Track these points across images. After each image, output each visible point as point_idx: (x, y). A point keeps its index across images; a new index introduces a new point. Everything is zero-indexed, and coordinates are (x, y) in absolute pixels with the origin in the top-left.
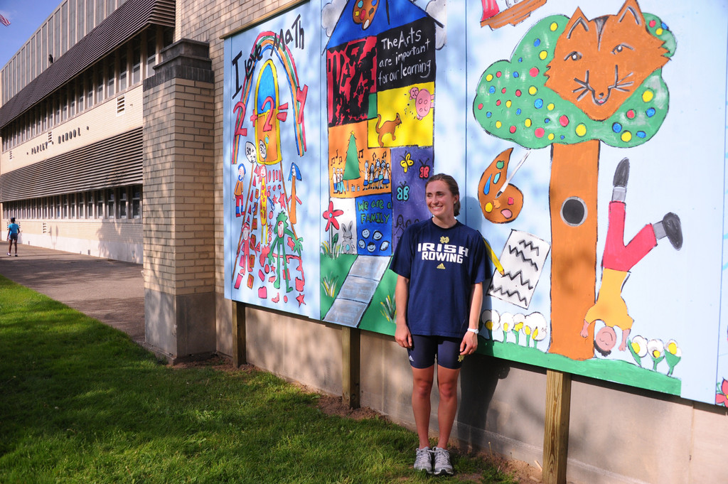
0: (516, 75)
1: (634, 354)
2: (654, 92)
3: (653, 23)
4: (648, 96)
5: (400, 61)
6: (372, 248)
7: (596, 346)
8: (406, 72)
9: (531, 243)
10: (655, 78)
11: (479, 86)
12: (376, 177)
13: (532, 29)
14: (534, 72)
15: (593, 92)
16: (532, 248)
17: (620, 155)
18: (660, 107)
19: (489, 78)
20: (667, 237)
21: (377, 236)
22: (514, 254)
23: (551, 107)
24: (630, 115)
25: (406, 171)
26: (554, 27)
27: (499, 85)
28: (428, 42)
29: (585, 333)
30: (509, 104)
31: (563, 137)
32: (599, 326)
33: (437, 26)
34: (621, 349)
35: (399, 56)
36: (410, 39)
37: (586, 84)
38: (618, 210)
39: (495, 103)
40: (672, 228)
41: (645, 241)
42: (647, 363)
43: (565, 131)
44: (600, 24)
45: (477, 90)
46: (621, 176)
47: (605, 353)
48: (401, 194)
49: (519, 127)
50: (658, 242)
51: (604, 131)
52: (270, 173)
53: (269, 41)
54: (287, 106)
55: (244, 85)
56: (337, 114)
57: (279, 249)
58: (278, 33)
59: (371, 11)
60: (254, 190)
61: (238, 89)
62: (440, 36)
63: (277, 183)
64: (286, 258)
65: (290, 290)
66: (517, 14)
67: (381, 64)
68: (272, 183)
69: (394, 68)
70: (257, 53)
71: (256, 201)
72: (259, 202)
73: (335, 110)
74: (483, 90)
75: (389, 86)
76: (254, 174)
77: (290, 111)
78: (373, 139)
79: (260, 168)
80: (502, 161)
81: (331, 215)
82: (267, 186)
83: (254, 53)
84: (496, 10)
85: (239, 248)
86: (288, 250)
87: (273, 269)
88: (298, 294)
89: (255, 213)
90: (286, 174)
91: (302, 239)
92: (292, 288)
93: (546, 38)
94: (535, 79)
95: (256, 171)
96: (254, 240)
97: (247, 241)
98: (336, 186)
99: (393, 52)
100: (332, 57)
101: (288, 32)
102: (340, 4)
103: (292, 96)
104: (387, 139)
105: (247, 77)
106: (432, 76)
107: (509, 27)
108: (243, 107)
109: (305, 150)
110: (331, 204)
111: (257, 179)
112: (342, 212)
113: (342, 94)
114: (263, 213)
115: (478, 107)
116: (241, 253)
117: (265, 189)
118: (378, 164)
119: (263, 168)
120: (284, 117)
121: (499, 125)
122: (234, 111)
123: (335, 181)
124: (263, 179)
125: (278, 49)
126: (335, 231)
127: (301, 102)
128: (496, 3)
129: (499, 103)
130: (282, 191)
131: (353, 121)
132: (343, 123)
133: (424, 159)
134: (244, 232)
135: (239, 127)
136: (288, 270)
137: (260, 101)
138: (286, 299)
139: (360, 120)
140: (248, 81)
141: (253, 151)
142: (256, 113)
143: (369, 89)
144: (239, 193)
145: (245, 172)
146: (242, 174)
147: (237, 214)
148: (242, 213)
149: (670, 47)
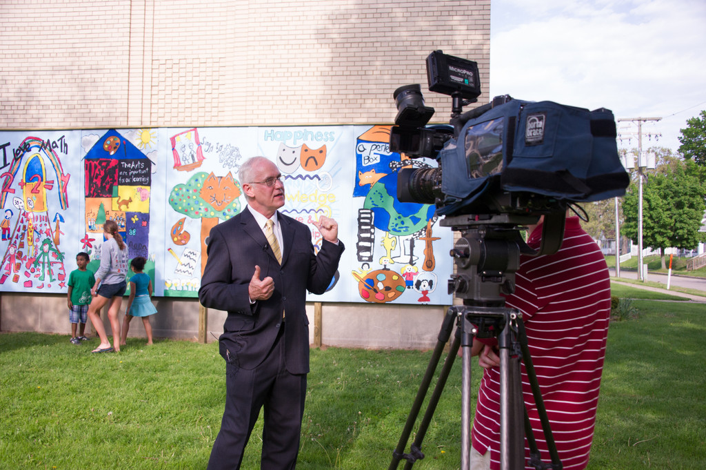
0: (188, 190)
2: (236, 204)
4: (234, 205)
5: (132, 174)
8: (135, 180)
9: (193, 253)
10: (237, 200)
13: (195, 175)
14: (195, 191)
15: (217, 201)
16: (194, 255)
18: (238, 209)
19: (176, 189)
22: (186, 257)
23: (201, 204)
24: (229, 210)
25: (134, 222)
26: (203, 176)
27: (180, 193)
28: (147, 169)
30: (185, 201)
31: (206, 215)
33: (152, 164)
35: (132, 172)
36: (138, 166)
37: (214, 198)
39: (178, 200)
43: (206, 213)
44: (220, 179)
45: (171, 193)
48: (132, 232)
49: (189, 210)
51: (220, 215)
52: (37, 217)
53: (36, 143)
54: (53, 182)
55: (12, 163)
56: (92, 192)
57: (44, 259)
58: (46, 141)
59: (115, 148)
60: (22, 225)
61: (6, 165)
62: (153, 168)
63: (44, 222)
64: (51, 264)
65: (53, 280)
66: (188, 168)
67: (121, 173)
68: (38, 223)
69: (130, 177)
70: (25, 148)
71: (23, 231)
72: (26, 232)
73: (90, 190)
74: (174, 194)
75: (125, 184)
76: (21, 216)
77: (56, 184)
78: (116, 207)
79: (28, 214)
80: (181, 223)
81: (86, 241)
82: (34, 224)
83: (23, 147)
84: (180, 164)
85: (5, 259)
86: (52, 259)
87: (38, 270)
88: (60, 282)
89: (22, 239)
90: (52, 218)
91: (64, 253)
92: (54, 280)
93: (200, 180)
94: (196, 193)
95: (24, 214)
96: (20, 254)
97: (14, 255)
98: (90, 227)
99: (128, 170)
100: (88, 163)
101: (54, 142)
102: (94, 138)
103: (57, 177)
104: (124, 208)
105: (16, 159)
106: (149, 184)
107: (185, 172)
108: (11, 176)
109: (68, 207)
110: (87, 236)
111: (25, 219)
112: (94, 240)
113: (95, 183)
114: (30, 239)
115: (171, 200)
116: (7, 262)
117: (32, 226)
118: (118, 218)
119: (31, 213)
120: (50, 188)
121: (180, 208)
122: (1, 177)
123: (90, 224)
124: (31, 220)
125: (45, 149)
126: (89, 249)
127: (65, 182)
128: (180, 162)
129: (180, 200)
130: (48, 227)
131: (102, 197)
132: (96, 197)
133: (145, 218)
134: (10, 249)
135: (7, 188)
136: (51, 270)
137: (28, 175)
138: (50, 286)
139: (107, 197)
140: (16, 161)
141: (21, 203)
142: (24, 181)
143: (113, 183)
144: (5, 226)
145: (12, 214)
146: (9, 216)
147: (4, 239)
148: (9, 238)
149: (241, 191)
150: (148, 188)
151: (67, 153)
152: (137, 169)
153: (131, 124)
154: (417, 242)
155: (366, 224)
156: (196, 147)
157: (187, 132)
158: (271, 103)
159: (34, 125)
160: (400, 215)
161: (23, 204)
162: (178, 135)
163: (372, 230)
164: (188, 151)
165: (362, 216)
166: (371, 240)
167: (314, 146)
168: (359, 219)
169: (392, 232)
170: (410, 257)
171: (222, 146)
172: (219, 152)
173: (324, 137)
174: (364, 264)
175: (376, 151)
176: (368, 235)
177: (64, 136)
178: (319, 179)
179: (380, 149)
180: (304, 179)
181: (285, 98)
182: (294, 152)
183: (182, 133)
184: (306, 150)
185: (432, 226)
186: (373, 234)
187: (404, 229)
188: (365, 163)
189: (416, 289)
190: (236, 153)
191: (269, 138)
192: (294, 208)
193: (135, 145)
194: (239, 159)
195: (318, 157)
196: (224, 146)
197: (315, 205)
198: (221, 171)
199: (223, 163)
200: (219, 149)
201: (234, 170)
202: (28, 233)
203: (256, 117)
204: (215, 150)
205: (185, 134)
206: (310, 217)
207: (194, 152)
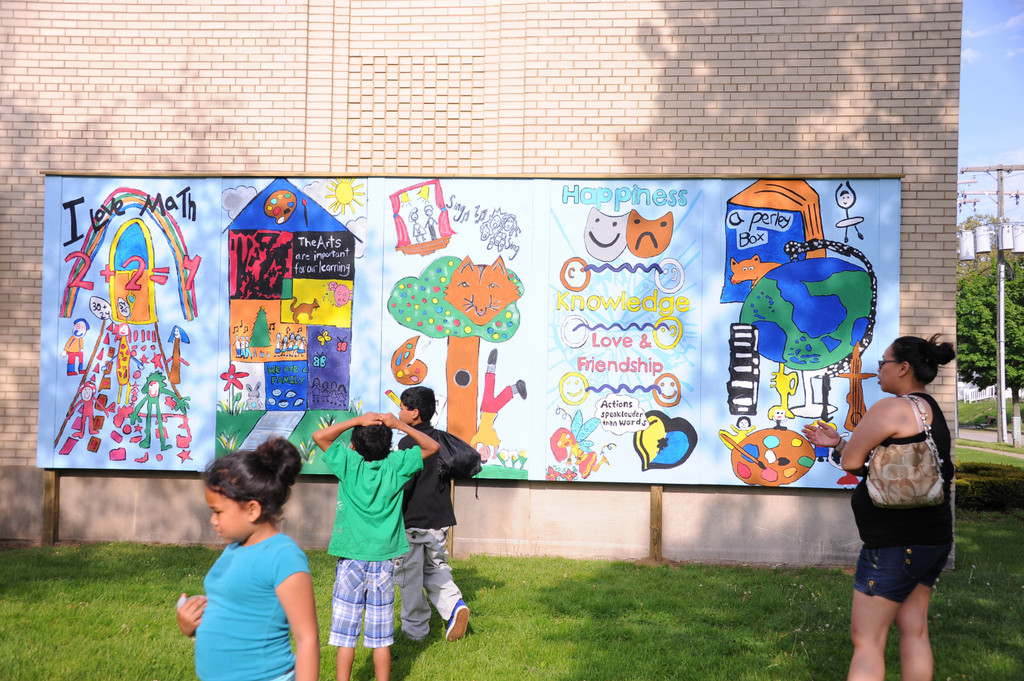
0: (423, 289)
1: (501, 460)
2: (512, 313)
3: (512, 275)
4: (508, 315)
5: (319, 259)
6: (285, 404)
8: (325, 268)
10: (512, 306)
11: (393, 291)
12: (290, 347)
13: (436, 261)
14: (437, 289)
15: (476, 308)
17: (493, 346)
18: (515, 321)
19: (402, 287)
20: (518, 393)
21: (290, 394)
23: (448, 313)
24: (498, 324)
25: (323, 344)
26: (451, 264)
27: (409, 292)
28: (347, 250)
30: (417, 307)
31: (456, 333)
33: (357, 241)
34: (494, 458)
35: (318, 254)
36: (329, 244)
37: (472, 302)
38: (490, 378)
39: (406, 305)
40: (521, 388)
41: (506, 396)
42: (509, 464)
43: (457, 329)
44: (481, 268)
45: (392, 293)
46: (493, 358)
47: (484, 462)
48: (317, 361)
49: (425, 322)
50: (514, 395)
51: (482, 332)
52: (136, 332)
53: (136, 199)
54: (167, 270)
55: (88, 235)
56: (242, 289)
57: (149, 408)
58: (154, 196)
59: (286, 211)
60: (107, 348)
61: (75, 238)
62: (359, 248)
63: (149, 343)
64: (162, 417)
65: (165, 447)
66: (425, 249)
67: (298, 256)
68: (139, 343)
69: (312, 263)
70: (116, 208)
71: (109, 359)
72: (115, 361)
73: (239, 285)
74: (396, 294)
75: (307, 276)
76: (106, 332)
77: (173, 273)
78: (287, 316)
79: (118, 326)
80: (412, 343)
81: (232, 377)
82: (130, 345)
83: (109, 206)
84: (409, 242)
85: (72, 409)
86: (164, 409)
87: (138, 429)
88: (180, 451)
89: (107, 372)
91: (188, 399)
93: (445, 269)
94: (437, 294)
95: (110, 328)
96: (103, 399)
97: (91, 402)
98: (239, 352)
99: (310, 250)
100: (236, 238)
101: (170, 199)
102: (247, 193)
103: (176, 262)
105: (96, 229)
106: (351, 277)
107: (418, 256)
108: (86, 258)
109: (196, 316)
110: (232, 368)
111: (112, 337)
112: (247, 375)
113: (250, 273)
114: (123, 372)
115: (392, 305)
116: (77, 415)
117: (127, 348)
118: (292, 336)
119: (125, 326)
120: (162, 280)
121: (409, 319)
122: (67, 260)
123: (238, 347)
124: (124, 338)
125: (153, 211)
126: (237, 391)
127: (190, 270)
128: (408, 238)
129: (409, 305)
130: (158, 351)
131: (262, 298)
132: (251, 298)
133: (342, 337)
134: (84, 391)
135: (77, 279)
136: (164, 429)
137: (119, 257)
138: (160, 458)
139: (272, 299)
140: (95, 232)
141: (105, 307)
142: (112, 269)
143: (283, 274)
144: (74, 349)
145: (88, 328)
146: (81, 330)
147: (70, 372)
148: (80, 371)
149: (521, 290)
150: (348, 283)
151: (194, 219)
152: (329, 250)
153: (311, 170)
154: (834, 382)
155: (744, 350)
156: (437, 212)
157: (421, 185)
158: (570, 137)
159: (127, 166)
160: (805, 335)
161: (108, 309)
162: (405, 191)
163: (755, 361)
164: (423, 220)
165: (738, 335)
166: (755, 378)
167: (651, 214)
168: (732, 341)
169: (789, 363)
170: (821, 407)
171: (485, 212)
172: (480, 223)
173: (668, 198)
174: (740, 420)
175: (761, 224)
176: (748, 369)
177: (188, 189)
178: (661, 272)
179: (768, 221)
180: (633, 270)
181: (595, 129)
182: (615, 224)
183: (412, 188)
184: (637, 222)
185: (862, 353)
186: (757, 366)
187: (812, 359)
188: (742, 245)
189: (834, 463)
190: (511, 225)
191: (571, 200)
192: (616, 321)
193: (323, 207)
194: (516, 235)
195: (658, 232)
196: (490, 213)
197: (653, 316)
198: (484, 256)
199: (488, 241)
200: (481, 216)
201: (506, 254)
202: (119, 361)
203: (542, 161)
204: (472, 218)
205: (418, 190)
206: (644, 337)
207: (434, 221)
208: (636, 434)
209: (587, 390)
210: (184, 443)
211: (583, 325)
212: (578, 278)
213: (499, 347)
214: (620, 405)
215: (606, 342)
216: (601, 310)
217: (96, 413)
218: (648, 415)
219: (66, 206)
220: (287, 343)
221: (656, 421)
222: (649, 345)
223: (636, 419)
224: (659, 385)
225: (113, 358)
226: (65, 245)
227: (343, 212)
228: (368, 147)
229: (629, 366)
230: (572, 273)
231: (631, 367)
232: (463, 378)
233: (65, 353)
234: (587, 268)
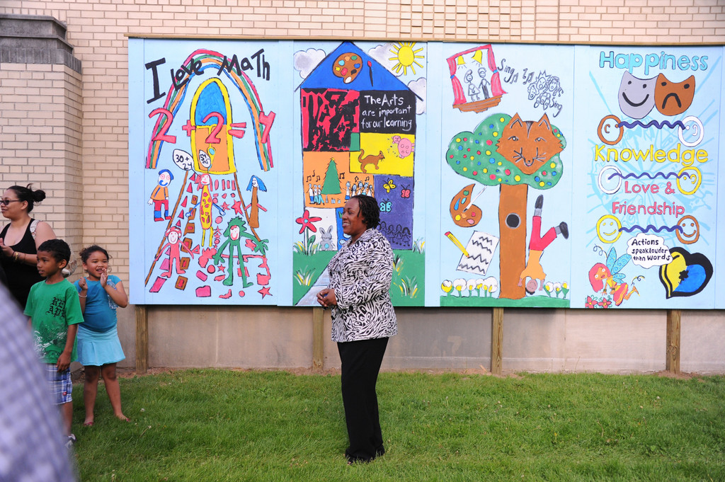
0: (477, 142)
1: (547, 291)
2: (556, 164)
3: (556, 130)
4: (553, 166)
5: (383, 115)
7: (526, 290)
8: (389, 124)
9: (487, 238)
10: (556, 157)
11: (451, 144)
13: (488, 118)
14: (490, 143)
15: (525, 159)
16: (488, 241)
18: (559, 171)
19: (458, 140)
20: (561, 234)
22: (476, 244)
23: (500, 164)
24: (544, 173)
25: (388, 191)
26: (502, 120)
27: (465, 145)
28: (409, 108)
29: (520, 284)
30: (472, 158)
31: (507, 181)
32: (528, 279)
33: (418, 99)
34: (540, 290)
35: (383, 111)
36: (393, 102)
37: (521, 154)
38: (537, 221)
39: (462, 156)
40: (564, 229)
41: (551, 236)
42: (553, 295)
43: (508, 178)
44: (529, 125)
45: (450, 146)
46: (539, 203)
47: (531, 293)
48: (384, 207)
49: (479, 172)
50: (558, 235)
51: (530, 180)
52: (217, 182)
53: (214, 60)
54: (244, 125)
55: (170, 93)
56: (314, 142)
57: (231, 250)
58: (230, 57)
59: (353, 72)
60: (190, 196)
61: (157, 95)
62: (420, 106)
63: (228, 192)
64: (243, 258)
65: (246, 285)
66: (479, 107)
67: (364, 113)
68: (220, 191)
69: (377, 119)
70: (194, 67)
71: (193, 206)
72: (198, 207)
73: (311, 139)
74: (454, 147)
75: (372, 130)
76: (189, 181)
77: (250, 130)
78: (356, 166)
79: (200, 177)
80: (468, 191)
81: (306, 221)
82: (212, 193)
83: (188, 66)
85: (160, 251)
86: (246, 251)
87: (222, 268)
88: (261, 287)
89: (190, 218)
90: (243, 184)
91: (267, 241)
92: (251, 284)
93: (497, 125)
94: (490, 147)
95: (193, 178)
96: (188, 243)
97: (177, 245)
98: (312, 198)
99: (376, 107)
100: (307, 95)
101: (245, 60)
102: (317, 55)
103: (252, 117)
104: (370, 168)
105: (177, 87)
106: (413, 131)
107: (473, 113)
108: (167, 115)
109: (272, 166)
110: (306, 212)
111: (195, 186)
112: (320, 219)
113: (321, 127)
114: (206, 218)
115: (450, 157)
116: (164, 256)
117: (208, 196)
118: (361, 185)
119: (206, 176)
120: (240, 134)
121: (465, 169)
122: (150, 116)
123: (311, 195)
124: (205, 187)
125: (229, 71)
126: (311, 233)
127: (266, 125)
128: (464, 96)
129: (465, 156)
130: (237, 199)
131: (333, 150)
132: (322, 150)
133: (406, 185)
134: (170, 236)
135: (160, 135)
136: (245, 268)
137: (199, 114)
138: (242, 294)
139: (342, 151)
140: (176, 90)
141: (187, 159)
142: (193, 124)
143: (351, 129)
144: (160, 197)
145: (172, 178)
146: (166, 180)
147: (157, 219)
148: (166, 217)
149: (564, 144)
150: (411, 137)
151: (268, 79)
152: (393, 107)
153: (369, 35)
156: (489, 74)
157: (475, 50)
158: (600, 10)
161: (191, 160)
162: (460, 54)
164: (477, 80)
167: (676, 77)
171: (532, 74)
172: (528, 84)
173: (691, 64)
177: (262, 51)
178: (683, 128)
180: (660, 127)
182: (645, 86)
183: (467, 52)
184: (664, 84)
190: (555, 86)
191: (607, 64)
192: (645, 170)
193: (387, 68)
194: (559, 95)
195: (682, 94)
196: (536, 75)
197: (676, 166)
198: (531, 113)
199: (535, 100)
200: (528, 78)
201: (551, 112)
202: (201, 208)
203: (575, 31)
204: (521, 80)
205: (472, 54)
206: (669, 185)
207: (487, 82)
208: (661, 267)
209: (620, 230)
210: (263, 279)
211: (617, 174)
212: (613, 133)
213: (544, 193)
214: (648, 243)
215: (637, 189)
216: (632, 161)
217: (183, 255)
218: (672, 251)
219: (148, 66)
220: (356, 191)
221: (678, 256)
222: (673, 191)
223: (662, 254)
224: (681, 225)
225: (196, 205)
226: (149, 102)
227: (405, 73)
228: (419, 16)
229: (656, 210)
230: (608, 129)
231: (657, 211)
232: (513, 221)
233: (151, 201)
234: (620, 125)
